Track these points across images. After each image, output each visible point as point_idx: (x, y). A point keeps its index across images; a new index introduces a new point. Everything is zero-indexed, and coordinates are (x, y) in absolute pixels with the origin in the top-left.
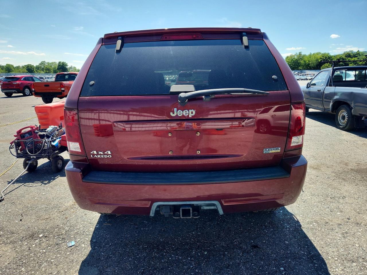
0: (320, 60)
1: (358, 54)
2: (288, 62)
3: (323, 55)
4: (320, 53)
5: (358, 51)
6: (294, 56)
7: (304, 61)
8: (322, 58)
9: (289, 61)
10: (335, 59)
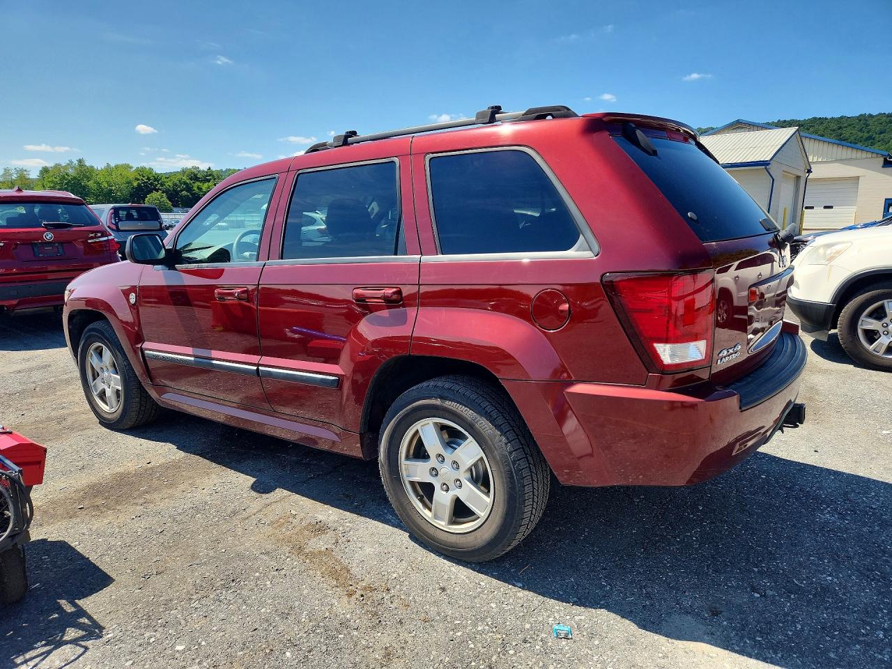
0: (135, 184)
1: (210, 175)
2: (52, 182)
3: (141, 171)
4: (128, 167)
5: (209, 169)
6: (65, 167)
7: (95, 182)
8: (140, 178)
9: (55, 180)
10: (170, 184)
